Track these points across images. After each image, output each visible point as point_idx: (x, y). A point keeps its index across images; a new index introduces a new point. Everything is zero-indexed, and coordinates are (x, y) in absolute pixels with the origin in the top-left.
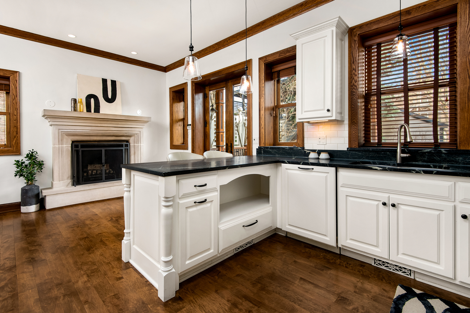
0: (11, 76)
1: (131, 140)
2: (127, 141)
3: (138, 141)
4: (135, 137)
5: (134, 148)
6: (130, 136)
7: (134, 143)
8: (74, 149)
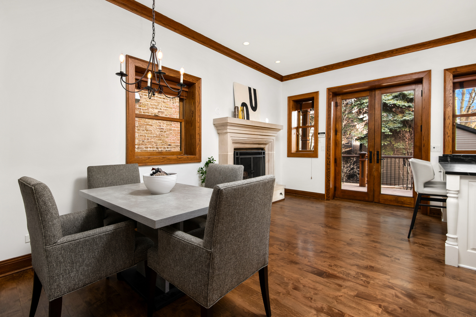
0: (196, 82)
1: (266, 147)
2: (263, 149)
3: (272, 149)
4: (269, 145)
5: (269, 156)
6: (266, 144)
7: (269, 150)
8: (236, 156)
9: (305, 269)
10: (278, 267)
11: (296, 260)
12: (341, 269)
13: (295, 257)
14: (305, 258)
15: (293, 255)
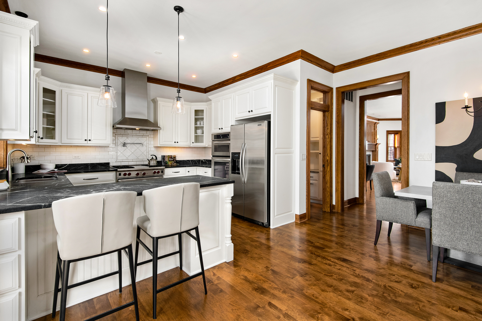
9: (358, 265)
10: (384, 268)
11: (368, 273)
12: (327, 262)
13: (371, 277)
14: (359, 274)
15: (373, 279)
